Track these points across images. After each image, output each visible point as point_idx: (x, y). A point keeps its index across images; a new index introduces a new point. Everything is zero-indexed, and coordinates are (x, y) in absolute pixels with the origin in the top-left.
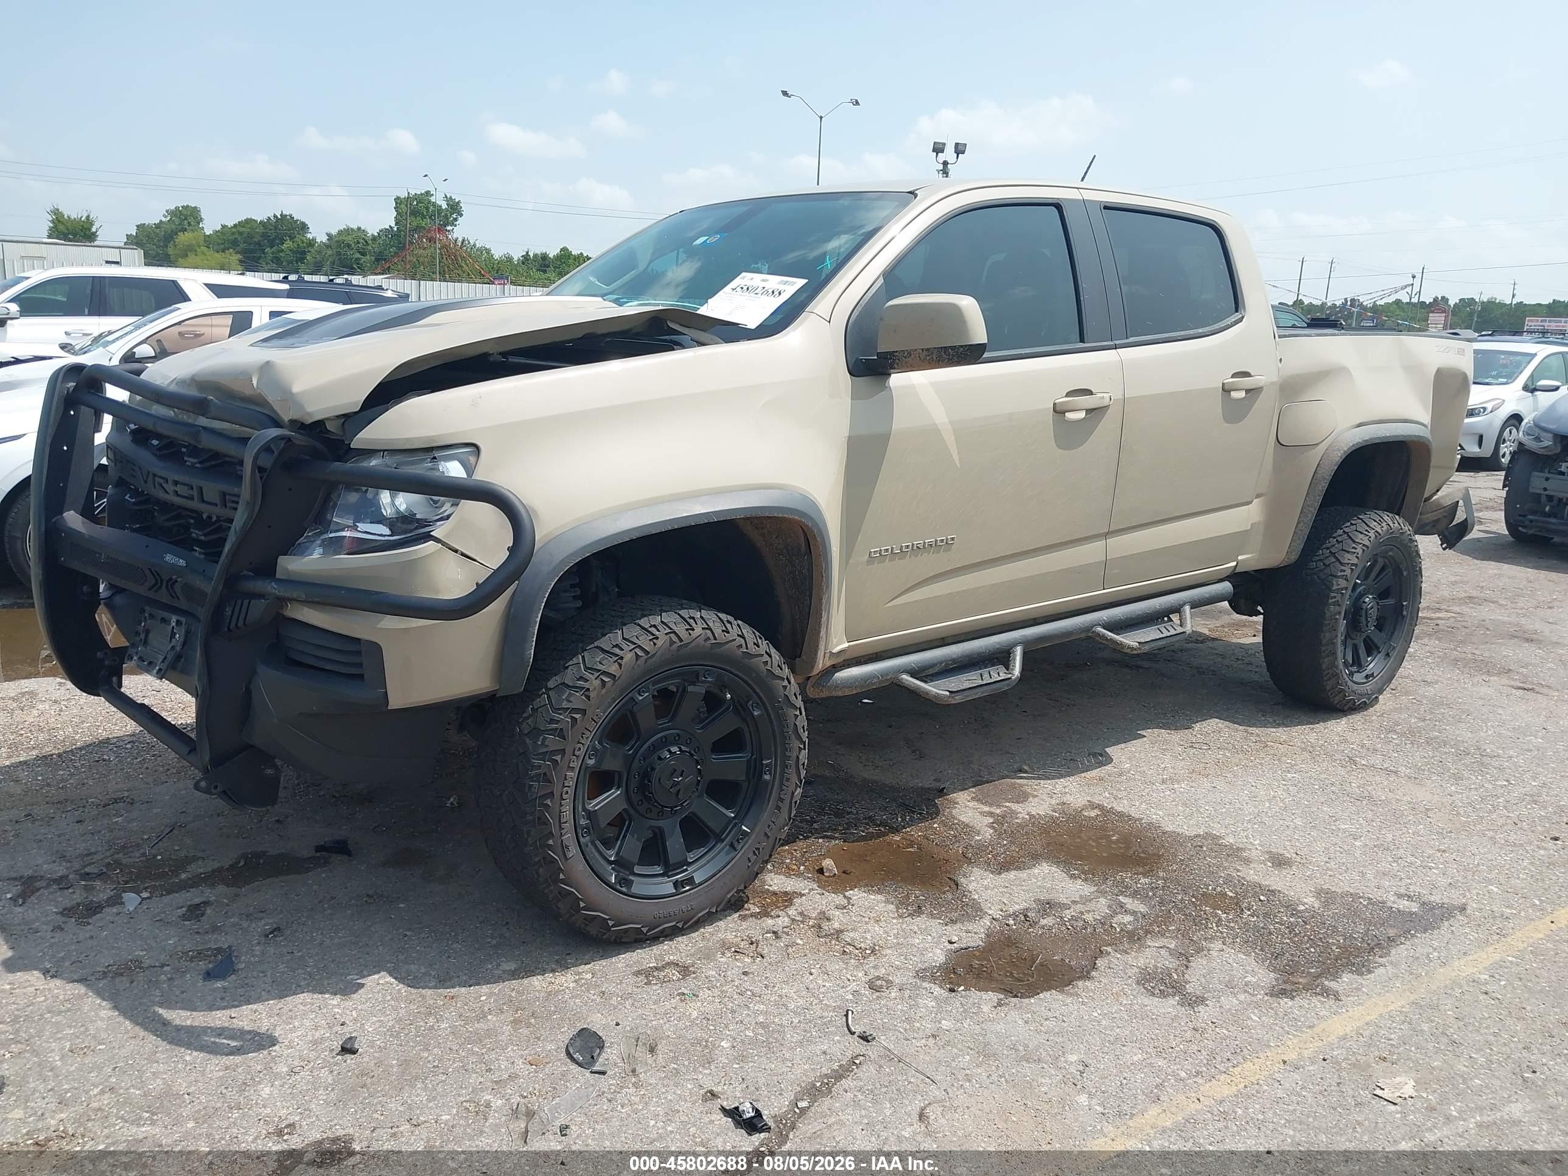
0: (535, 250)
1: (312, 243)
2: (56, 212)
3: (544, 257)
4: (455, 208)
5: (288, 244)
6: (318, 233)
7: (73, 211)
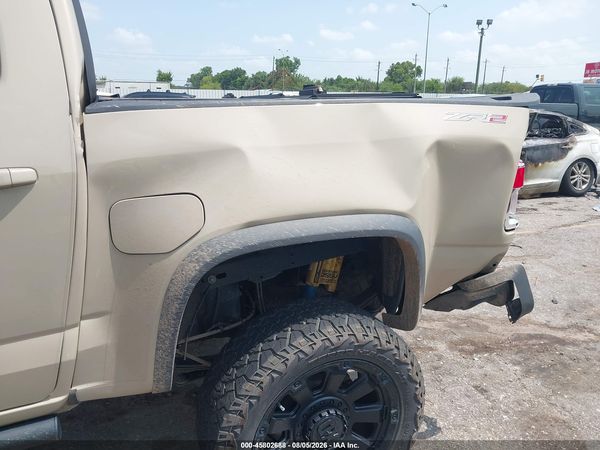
0: (329, 77)
1: (247, 78)
2: (159, 71)
3: (332, 79)
4: (297, 62)
5: (239, 79)
6: (249, 74)
7: (165, 71)
